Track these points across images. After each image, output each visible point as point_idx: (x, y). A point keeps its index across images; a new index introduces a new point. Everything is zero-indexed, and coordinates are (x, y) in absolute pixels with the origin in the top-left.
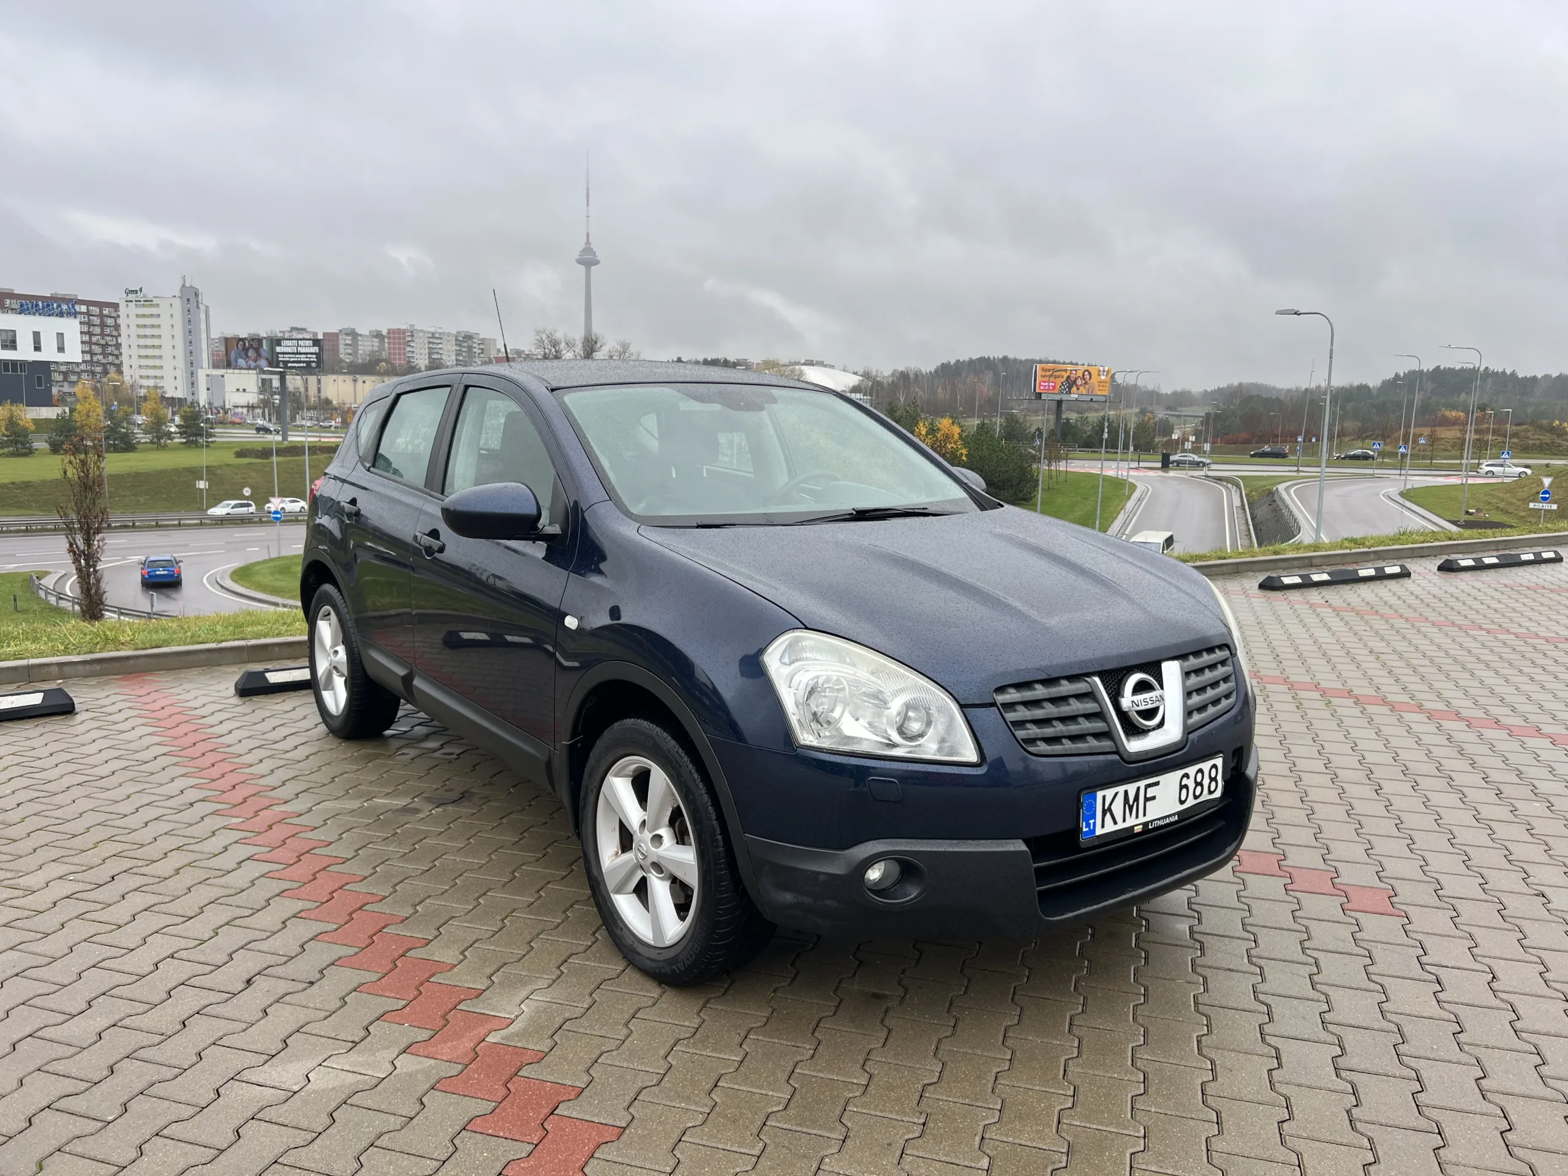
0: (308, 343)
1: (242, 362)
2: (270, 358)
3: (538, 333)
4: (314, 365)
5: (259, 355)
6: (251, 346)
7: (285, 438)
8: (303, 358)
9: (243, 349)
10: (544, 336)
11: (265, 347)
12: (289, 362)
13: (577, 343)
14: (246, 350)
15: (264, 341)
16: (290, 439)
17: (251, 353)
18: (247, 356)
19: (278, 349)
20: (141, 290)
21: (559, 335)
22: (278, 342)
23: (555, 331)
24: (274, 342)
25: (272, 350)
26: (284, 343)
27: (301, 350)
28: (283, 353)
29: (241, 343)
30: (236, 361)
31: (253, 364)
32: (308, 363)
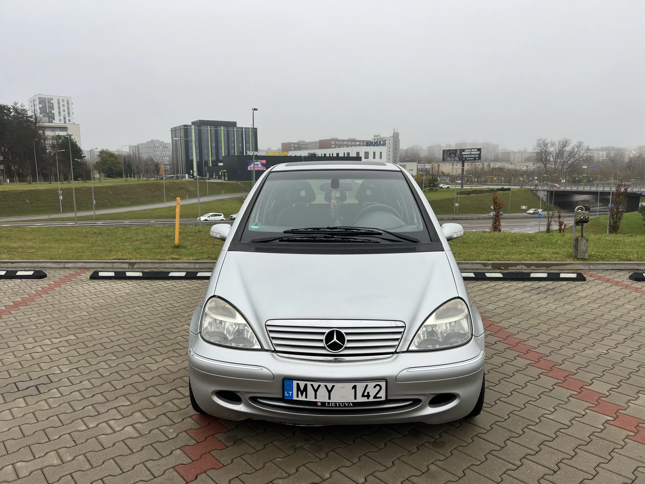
0: (475, 150)
1: (448, 159)
2: (460, 156)
3: (538, 140)
4: (477, 158)
5: (455, 156)
6: (453, 152)
7: (462, 187)
8: (473, 156)
9: (449, 154)
10: (541, 142)
11: (458, 153)
12: (467, 158)
13: (556, 143)
14: (450, 154)
15: (458, 151)
16: (464, 188)
17: (453, 155)
18: (451, 156)
19: (463, 153)
20: (379, 135)
21: (548, 141)
22: (464, 150)
23: (546, 139)
24: (462, 151)
25: (461, 153)
26: (466, 151)
27: (472, 153)
28: (465, 155)
29: (449, 151)
30: (446, 158)
31: (453, 159)
32: (475, 158)
